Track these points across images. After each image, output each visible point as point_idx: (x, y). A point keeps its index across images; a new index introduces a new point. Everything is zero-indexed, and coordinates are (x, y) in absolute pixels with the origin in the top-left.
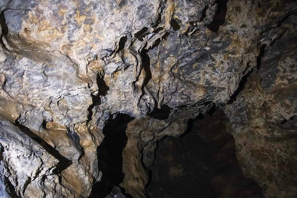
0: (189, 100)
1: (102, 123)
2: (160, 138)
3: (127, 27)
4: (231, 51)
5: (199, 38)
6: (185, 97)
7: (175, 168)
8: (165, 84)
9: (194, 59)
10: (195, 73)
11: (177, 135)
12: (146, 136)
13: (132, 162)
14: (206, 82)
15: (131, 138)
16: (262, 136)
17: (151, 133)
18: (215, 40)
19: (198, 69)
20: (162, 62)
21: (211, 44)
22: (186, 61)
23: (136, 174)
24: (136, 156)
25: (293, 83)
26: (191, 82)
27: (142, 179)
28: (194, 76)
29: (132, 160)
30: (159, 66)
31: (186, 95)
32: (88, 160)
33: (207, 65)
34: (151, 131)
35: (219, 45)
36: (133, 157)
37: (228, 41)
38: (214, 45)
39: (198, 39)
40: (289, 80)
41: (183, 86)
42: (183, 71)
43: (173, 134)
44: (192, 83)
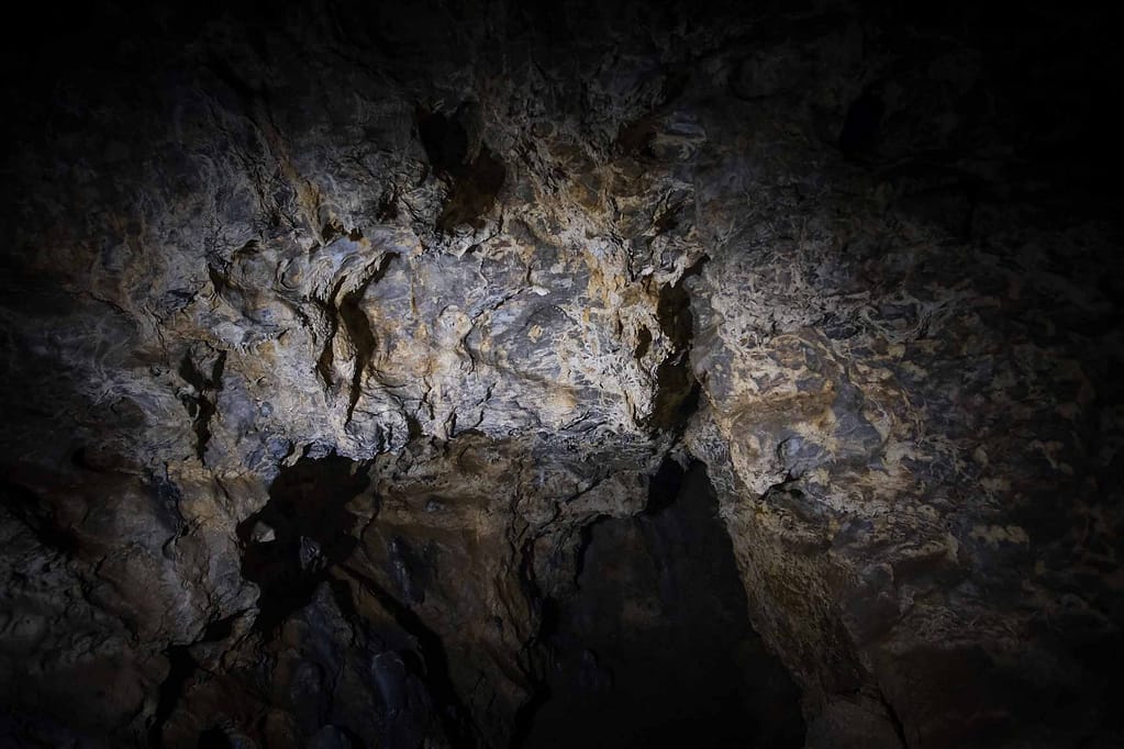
0: (533, 422)
1: (270, 464)
2: (579, 519)
3: (207, 239)
4: (593, 300)
5: (507, 265)
6: (522, 413)
7: (639, 605)
8: (448, 379)
9: (521, 319)
10: (540, 352)
11: (623, 515)
12: (533, 511)
13: (487, 576)
14: (576, 379)
15: (491, 510)
16: (775, 537)
17: (546, 504)
18: (553, 271)
19: (547, 344)
20: (434, 323)
21: (546, 279)
22: (504, 323)
23: (496, 608)
24: (503, 561)
25: (768, 388)
26: (536, 375)
27: (513, 623)
28: (541, 362)
29: (488, 569)
30: (424, 333)
31: (525, 409)
32: (206, 552)
33: (565, 334)
34: (546, 499)
35: (568, 283)
36: (492, 562)
37: (585, 273)
38: (554, 282)
39: (506, 269)
40: (759, 381)
41: (510, 385)
42: (509, 346)
43: (612, 511)
44: (538, 380)
